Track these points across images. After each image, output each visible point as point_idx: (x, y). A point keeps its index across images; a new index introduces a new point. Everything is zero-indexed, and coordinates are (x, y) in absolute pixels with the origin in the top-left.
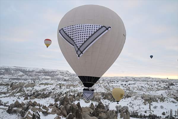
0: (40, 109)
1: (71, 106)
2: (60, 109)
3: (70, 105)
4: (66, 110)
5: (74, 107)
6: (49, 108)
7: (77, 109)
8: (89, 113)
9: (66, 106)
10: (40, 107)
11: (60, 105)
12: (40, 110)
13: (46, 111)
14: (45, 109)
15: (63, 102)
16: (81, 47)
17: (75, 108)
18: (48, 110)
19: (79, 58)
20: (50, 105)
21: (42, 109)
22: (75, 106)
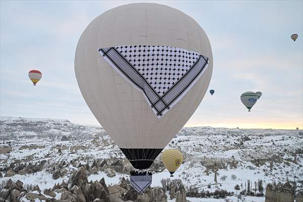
0: (40, 195)
1: (91, 186)
2: (72, 192)
3: (89, 184)
4: (83, 193)
5: (97, 187)
6: (56, 193)
7: (102, 190)
8: (121, 196)
9: (83, 186)
10: (40, 192)
11: (73, 186)
12: (41, 197)
13: (51, 198)
14: (50, 195)
15: (77, 180)
16: (165, 94)
17: (100, 188)
18: (54, 196)
19: (159, 117)
20: (55, 187)
21: (44, 195)
22: (99, 186)
